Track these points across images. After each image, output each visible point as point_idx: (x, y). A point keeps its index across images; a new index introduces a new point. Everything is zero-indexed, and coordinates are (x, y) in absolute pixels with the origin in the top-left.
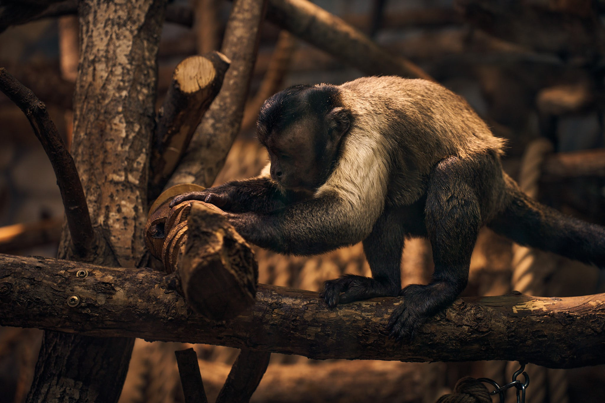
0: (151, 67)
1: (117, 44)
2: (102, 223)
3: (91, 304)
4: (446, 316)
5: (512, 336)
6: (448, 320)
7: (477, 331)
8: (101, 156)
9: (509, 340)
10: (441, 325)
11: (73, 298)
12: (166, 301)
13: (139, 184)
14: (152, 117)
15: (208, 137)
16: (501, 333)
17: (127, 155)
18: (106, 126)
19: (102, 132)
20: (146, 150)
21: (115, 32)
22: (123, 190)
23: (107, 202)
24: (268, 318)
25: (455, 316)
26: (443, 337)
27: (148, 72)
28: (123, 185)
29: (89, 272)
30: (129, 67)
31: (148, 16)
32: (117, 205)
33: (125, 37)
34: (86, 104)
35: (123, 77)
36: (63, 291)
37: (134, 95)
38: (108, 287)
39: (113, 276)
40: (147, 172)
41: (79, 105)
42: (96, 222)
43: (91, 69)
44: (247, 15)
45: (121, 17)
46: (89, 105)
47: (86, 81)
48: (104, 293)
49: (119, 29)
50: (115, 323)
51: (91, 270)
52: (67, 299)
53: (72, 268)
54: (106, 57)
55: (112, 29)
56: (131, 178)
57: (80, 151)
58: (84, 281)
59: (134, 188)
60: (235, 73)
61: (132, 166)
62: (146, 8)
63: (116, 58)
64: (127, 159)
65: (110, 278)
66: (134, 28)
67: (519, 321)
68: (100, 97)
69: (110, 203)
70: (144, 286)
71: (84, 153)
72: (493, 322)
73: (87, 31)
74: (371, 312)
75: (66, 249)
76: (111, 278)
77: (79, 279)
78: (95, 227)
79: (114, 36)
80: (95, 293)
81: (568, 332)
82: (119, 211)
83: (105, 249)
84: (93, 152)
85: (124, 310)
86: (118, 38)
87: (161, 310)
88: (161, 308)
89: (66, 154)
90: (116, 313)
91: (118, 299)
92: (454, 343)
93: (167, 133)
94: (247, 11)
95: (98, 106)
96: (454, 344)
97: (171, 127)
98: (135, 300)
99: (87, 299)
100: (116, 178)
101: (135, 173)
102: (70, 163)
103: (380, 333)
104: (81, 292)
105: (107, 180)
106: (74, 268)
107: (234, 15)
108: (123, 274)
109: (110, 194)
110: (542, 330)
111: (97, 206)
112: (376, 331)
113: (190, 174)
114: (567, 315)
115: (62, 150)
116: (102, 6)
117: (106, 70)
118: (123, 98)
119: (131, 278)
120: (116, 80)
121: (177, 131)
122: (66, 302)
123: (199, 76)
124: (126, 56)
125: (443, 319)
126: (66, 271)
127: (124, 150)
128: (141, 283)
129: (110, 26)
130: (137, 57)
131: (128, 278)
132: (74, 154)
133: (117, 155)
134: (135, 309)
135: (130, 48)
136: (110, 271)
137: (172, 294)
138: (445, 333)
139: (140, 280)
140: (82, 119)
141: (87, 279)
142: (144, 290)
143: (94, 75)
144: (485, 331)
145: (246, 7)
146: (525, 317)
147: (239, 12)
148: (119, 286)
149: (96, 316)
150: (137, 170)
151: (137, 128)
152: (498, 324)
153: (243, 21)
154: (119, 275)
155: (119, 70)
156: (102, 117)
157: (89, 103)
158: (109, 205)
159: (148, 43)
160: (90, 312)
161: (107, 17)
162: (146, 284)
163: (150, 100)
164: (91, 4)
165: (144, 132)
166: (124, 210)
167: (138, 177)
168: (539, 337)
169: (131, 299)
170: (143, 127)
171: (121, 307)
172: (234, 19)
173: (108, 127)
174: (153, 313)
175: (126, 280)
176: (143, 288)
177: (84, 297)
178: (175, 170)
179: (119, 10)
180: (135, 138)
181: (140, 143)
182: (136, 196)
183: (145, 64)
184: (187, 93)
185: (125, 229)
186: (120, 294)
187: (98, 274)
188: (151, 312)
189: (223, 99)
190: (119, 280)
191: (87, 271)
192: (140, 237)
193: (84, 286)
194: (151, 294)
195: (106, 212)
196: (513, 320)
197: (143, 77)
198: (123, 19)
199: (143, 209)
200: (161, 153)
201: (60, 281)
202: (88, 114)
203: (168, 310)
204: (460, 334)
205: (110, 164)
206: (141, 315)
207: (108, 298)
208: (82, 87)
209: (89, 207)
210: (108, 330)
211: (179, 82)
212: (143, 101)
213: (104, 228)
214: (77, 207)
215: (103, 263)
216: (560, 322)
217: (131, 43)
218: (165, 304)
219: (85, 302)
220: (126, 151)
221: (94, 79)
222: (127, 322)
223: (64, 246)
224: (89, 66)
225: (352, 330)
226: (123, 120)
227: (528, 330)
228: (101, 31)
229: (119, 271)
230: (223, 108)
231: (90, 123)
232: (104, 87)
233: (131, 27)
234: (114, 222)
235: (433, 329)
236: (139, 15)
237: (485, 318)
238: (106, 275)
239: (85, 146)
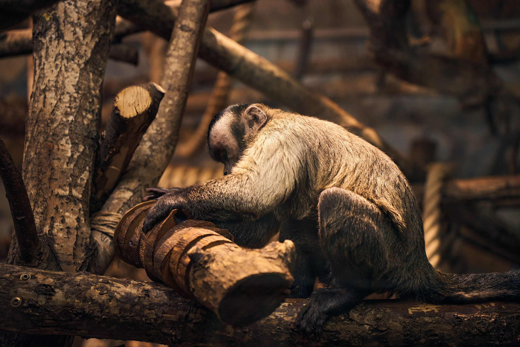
0: (96, 96)
1: (66, 76)
2: (47, 232)
3: (33, 304)
4: (349, 316)
5: (408, 335)
6: (351, 320)
7: (376, 330)
8: (49, 173)
9: (405, 338)
10: (345, 324)
11: (16, 299)
12: (100, 301)
13: (82, 197)
14: (96, 140)
15: (146, 157)
16: (398, 332)
17: (72, 172)
18: (53, 147)
19: (50, 152)
20: (89, 168)
21: (64, 65)
22: (67, 203)
23: (52, 213)
24: (192, 317)
25: (358, 316)
26: (346, 335)
27: (93, 100)
28: (68, 199)
29: (32, 276)
30: (76, 95)
31: (94, 52)
32: (61, 217)
33: (73, 69)
34: (36, 127)
35: (70, 104)
36: (7, 292)
37: (80, 120)
38: (48, 288)
39: (54, 279)
40: (90, 188)
41: (30, 129)
42: (42, 232)
43: (42, 97)
44: (182, 53)
45: (70, 52)
46: (40, 128)
47: (37, 108)
48: (45, 294)
49: (68, 63)
50: (53, 322)
51: (33, 274)
52: (10, 300)
53: (17, 272)
54: (56, 87)
55: (61, 62)
56: (75, 192)
57: (30, 168)
58: (27, 283)
59: (77, 201)
60: (170, 102)
61: (76, 182)
62: (93, 45)
63: (65, 87)
64: (71, 175)
65: (50, 281)
66: (81, 62)
67: (413, 322)
68: (49, 121)
69: (55, 214)
70: (81, 288)
71: (34, 170)
72: (391, 321)
73: (40, 64)
74: (284, 312)
75: (14, 255)
76: (52, 280)
77: (22, 282)
78: (40, 236)
79: (63, 69)
80: (36, 294)
81: (456, 332)
82: (63, 221)
83: (49, 256)
84: (41, 169)
85: (62, 309)
86: (67, 71)
87: (96, 309)
88: (95, 308)
89: (15, 170)
90: (55, 312)
91: (57, 300)
92: (356, 340)
93: (109, 153)
94: (182, 49)
95: (48, 130)
96: (356, 342)
97: (112, 148)
98: (72, 301)
99: (29, 300)
100: (61, 192)
101: (78, 188)
102: (18, 178)
103: (291, 331)
104: (24, 294)
105: (53, 194)
106: (19, 271)
107: (170, 52)
108: (63, 278)
109: (55, 206)
110: (434, 330)
111: (44, 217)
112: (287, 329)
113: (128, 189)
114: (456, 317)
115: (11, 166)
116: (53, 43)
117: (56, 97)
118: (70, 122)
119: (69, 281)
120: (63, 107)
121: (118, 152)
122: (10, 303)
123: (137, 103)
124: (73, 85)
125: (347, 318)
126: (11, 274)
127: (69, 167)
128: (78, 285)
129: (60, 60)
130: (83, 87)
131: (67, 281)
132: (25, 171)
133: (62, 172)
134: (72, 309)
135: (77, 79)
136: (51, 274)
137: (106, 296)
138: (349, 331)
139: (78, 282)
140: (32, 141)
141: (30, 281)
142: (81, 292)
143: (44, 102)
144: (384, 330)
145: (181, 45)
146: (419, 318)
147: (174, 50)
148: (58, 288)
149: (37, 315)
150: (80, 185)
151: (81, 148)
152: (395, 323)
153: (178, 57)
154: (59, 278)
155: (66, 98)
156: (50, 139)
157: (39, 126)
158: (54, 216)
159: (93, 75)
160: (31, 311)
161: (57, 52)
162: (83, 286)
163: (94, 124)
164: (44, 41)
165: (87, 152)
166: (67, 220)
167: (82, 192)
168: (432, 336)
169: (69, 300)
170: (87, 148)
171: (59, 307)
172: (170, 55)
173: (56, 147)
174: (89, 312)
175: (65, 282)
176: (80, 290)
177: (26, 298)
178: (116, 186)
179: (68, 46)
180: (79, 157)
181: (84, 162)
182: (79, 208)
183: (90, 93)
184: (126, 118)
185: (68, 237)
186: (59, 295)
187: (40, 277)
188: (87, 312)
189: (160, 124)
190: (59, 283)
191: (30, 275)
192: (82, 245)
193: (26, 288)
194: (87, 295)
195: (51, 223)
196: (409, 320)
197: (88, 104)
198: (71, 54)
199: (85, 220)
200: (103, 171)
201: (4, 284)
202: (38, 136)
203: (102, 310)
204: (361, 333)
205: (56, 179)
206: (77, 314)
207: (48, 299)
208: (33, 112)
209: (36, 218)
210: (48, 328)
211: (119, 108)
212: (88, 125)
213: (49, 236)
214: (24, 217)
215: (46, 268)
216: (449, 323)
217: (78, 75)
218: (100, 304)
219: (27, 302)
220: (71, 169)
221: (44, 106)
222: (65, 320)
223: (12, 253)
224: (40, 95)
225: (266, 328)
226: (69, 142)
227: (421, 329)
228: (52, 64)
229: (59, 275)
230: (159, 132)
231: (39, 144)
232: (53, 112)
233: (79, 61)
234: (58, 232)
235: (338, 328)
236: (85, 51)
237: (384, 318)
238: (47, 278)
239: (34, 164)
